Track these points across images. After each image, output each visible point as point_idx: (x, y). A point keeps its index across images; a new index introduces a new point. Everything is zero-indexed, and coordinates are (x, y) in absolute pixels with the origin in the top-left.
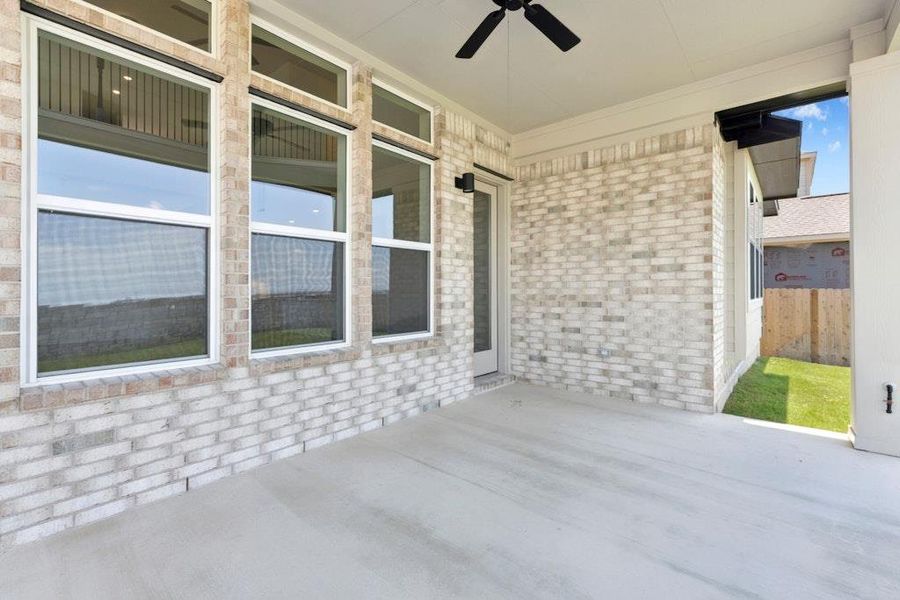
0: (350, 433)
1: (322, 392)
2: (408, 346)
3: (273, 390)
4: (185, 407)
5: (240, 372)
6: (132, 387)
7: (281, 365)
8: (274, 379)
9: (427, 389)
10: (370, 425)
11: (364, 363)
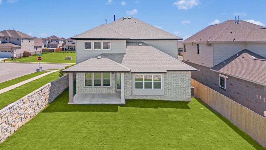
0: (100, 93)
1: (98, 90)
2: (106, 87)
3: (95, 89)
4: (90, 89)
5: (93, 88)
6: (88, 88)
7: (96, 88)
8: (95, 88)
9: (109, 91)
10: (102, 93)
11: (102, 88)
